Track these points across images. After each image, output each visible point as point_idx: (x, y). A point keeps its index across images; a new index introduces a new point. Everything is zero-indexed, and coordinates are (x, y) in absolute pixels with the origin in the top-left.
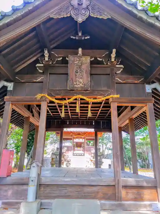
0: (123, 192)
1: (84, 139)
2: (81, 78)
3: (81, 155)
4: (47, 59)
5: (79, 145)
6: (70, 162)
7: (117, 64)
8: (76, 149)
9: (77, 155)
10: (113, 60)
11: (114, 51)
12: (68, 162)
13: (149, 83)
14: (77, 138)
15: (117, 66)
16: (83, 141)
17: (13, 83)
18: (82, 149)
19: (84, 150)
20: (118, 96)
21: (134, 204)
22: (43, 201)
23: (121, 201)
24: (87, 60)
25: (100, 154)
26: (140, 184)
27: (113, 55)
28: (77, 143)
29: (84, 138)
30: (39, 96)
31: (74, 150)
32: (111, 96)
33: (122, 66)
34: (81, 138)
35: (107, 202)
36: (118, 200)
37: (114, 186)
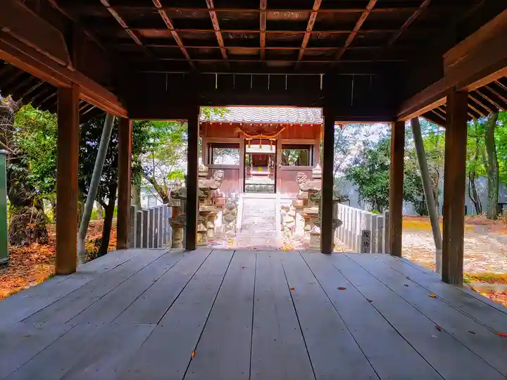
1: (274, 147)
3: (268, 191)
5: (260, 161)
6: (234, 210)
8: (253, 172)
12: (231, 209)
14: (255, 142)
16: (274, 151)
18: (268, 172)
19: (274, 176)
28: (255, 156)
29: (275, 143)
31: (247, 175)
34: (266, 142)
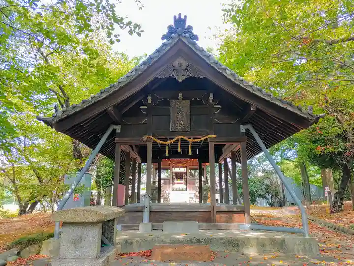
0: (218, 216)
1: (185, 169)
2: (182, 120)
3: (183, 190)
4: (150, 102)
5: (179, 176)
6: (168, 199)
7: (215, 105)
8: (175, 182)
9: (177, 190)
10: (211, 102)
11: (212, 95)
12: (166, 198)
13: (243, 124)
14: (177, 167)
15: (215, 107)
16: (185, 171)
17: (120, 126)
18: (183, 181)
19: (186, 183)
20: (216, 136)
21: (226, 225)
22: (154, 224)
23: (215, 222)
24: (187, 103)
25: (206, 188)
26: (231, 210)
27: (211, 97)
28: (176, 173)
29: (186, 167)
30: (145, 138)
31: (173, 183)
32: (209, 136)
33: (220, 107)
34: (182, 167)
35: (204, 224)
36: (213, 222)
37: (211, 211)
